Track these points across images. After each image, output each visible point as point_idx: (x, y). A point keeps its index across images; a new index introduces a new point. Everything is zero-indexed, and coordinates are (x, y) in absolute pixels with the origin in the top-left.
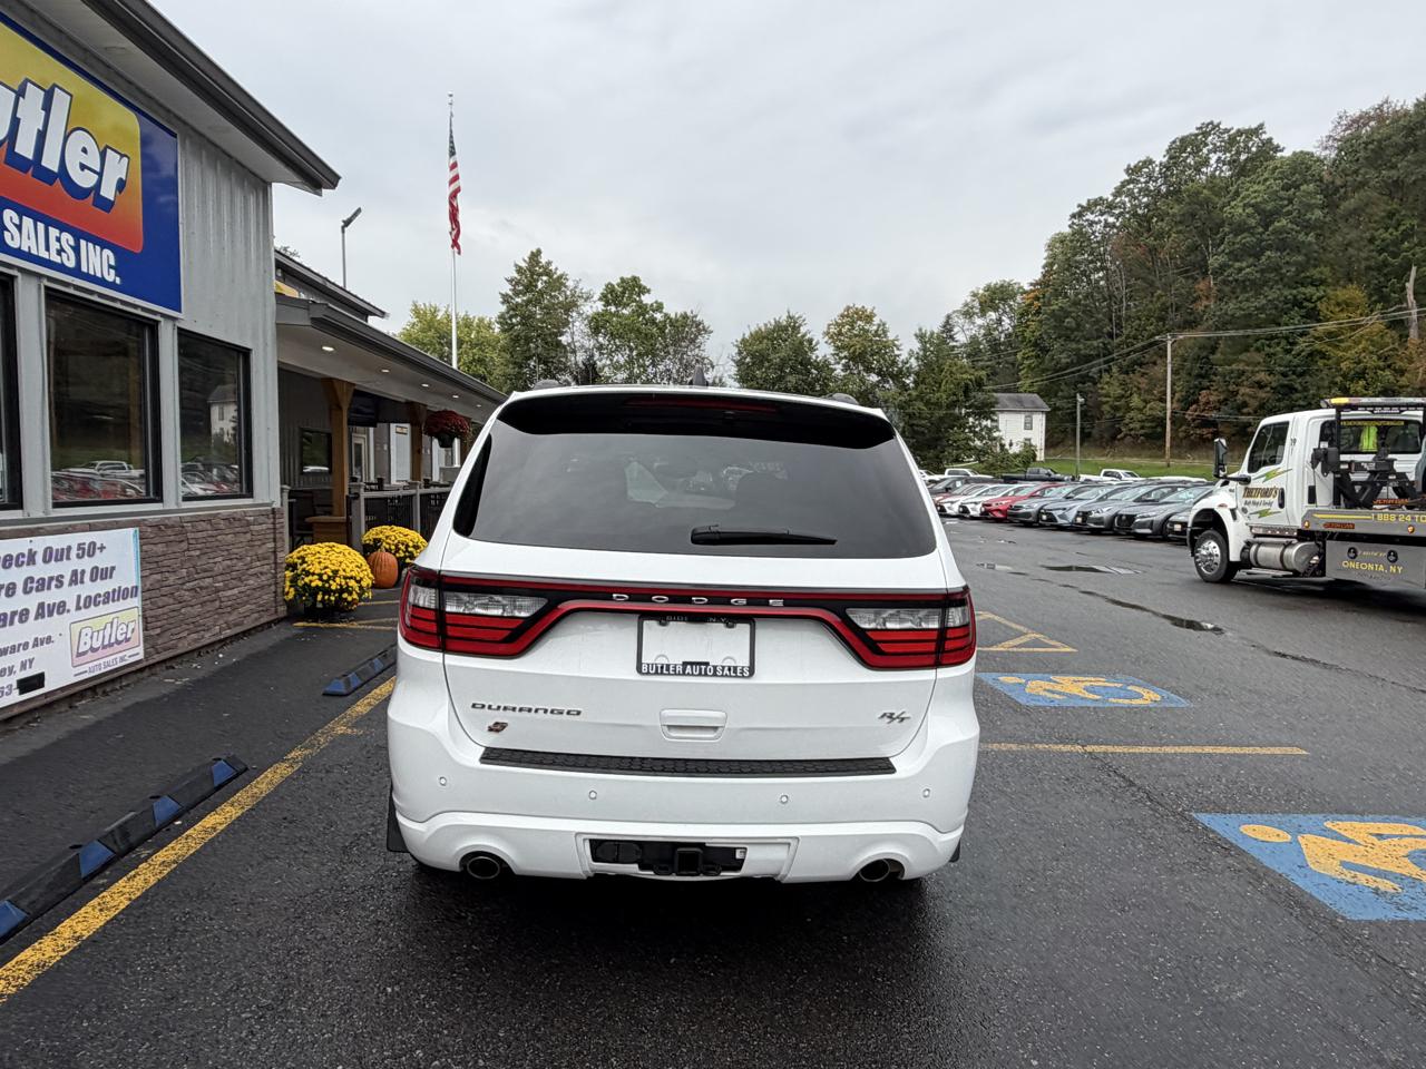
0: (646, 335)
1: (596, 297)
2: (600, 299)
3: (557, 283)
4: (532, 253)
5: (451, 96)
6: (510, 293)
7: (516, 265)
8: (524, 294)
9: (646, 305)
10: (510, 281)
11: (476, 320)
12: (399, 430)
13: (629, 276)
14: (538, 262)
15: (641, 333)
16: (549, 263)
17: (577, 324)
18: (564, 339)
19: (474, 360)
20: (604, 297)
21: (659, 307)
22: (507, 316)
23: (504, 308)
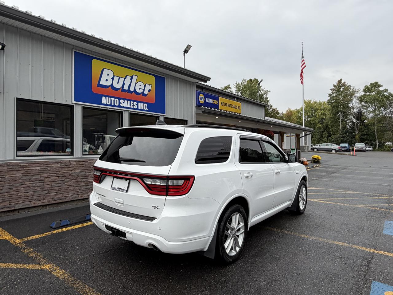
0: (381, 100)
1: (362, 90)
2: (363, 91)
3: (347, 88)
4: (339, 80)
5: (302, 42)
6: (331, 93)
7: (333, 85)
8: (336, 93)
9: (381, 91)
10: (331, 90)
11: (323, 103)
12: (286, 136)
13: (374, 82)
14: (341, 83)
15: (378, 100)
16: (345, 83)
17: (354, 100)
18: (350, 105)
19: (321, 114)
20: (364, 90)
21: (386, 91)
22: (330, 100)
23: (329, 98)
